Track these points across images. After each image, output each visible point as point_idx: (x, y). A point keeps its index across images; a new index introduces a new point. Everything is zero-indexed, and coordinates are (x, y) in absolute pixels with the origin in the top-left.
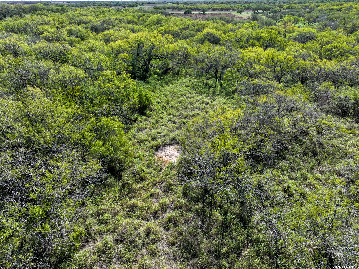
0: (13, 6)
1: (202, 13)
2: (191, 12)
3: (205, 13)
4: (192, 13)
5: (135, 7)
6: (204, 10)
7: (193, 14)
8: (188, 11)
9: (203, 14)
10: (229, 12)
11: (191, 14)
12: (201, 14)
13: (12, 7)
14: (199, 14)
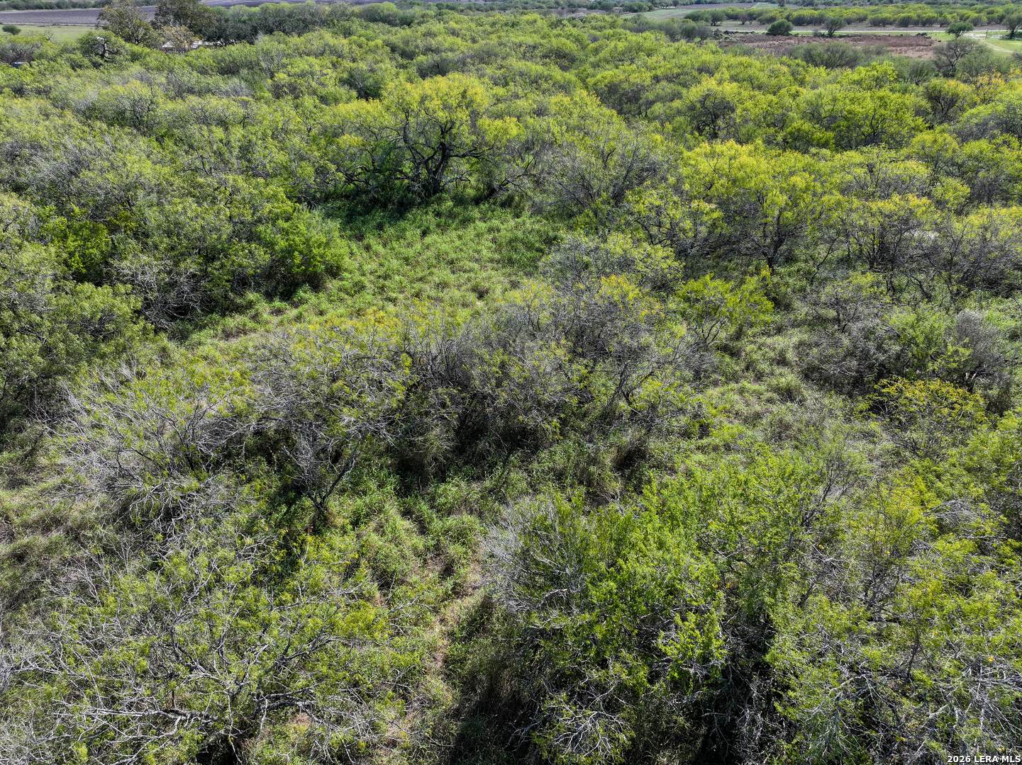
0: (327, 8)
1: (826, 32)
2: (791, 30)
3: (837, 33)
4: (793, 32)
5: (645, 11)
6: (834, 25)
7: (796, 35)
8: (781, 25)
9: (830, 35)
10: (921, 32)
11: (788, 35)
12: (823, 36)
13: (325, 11)
14: (816, 35)
